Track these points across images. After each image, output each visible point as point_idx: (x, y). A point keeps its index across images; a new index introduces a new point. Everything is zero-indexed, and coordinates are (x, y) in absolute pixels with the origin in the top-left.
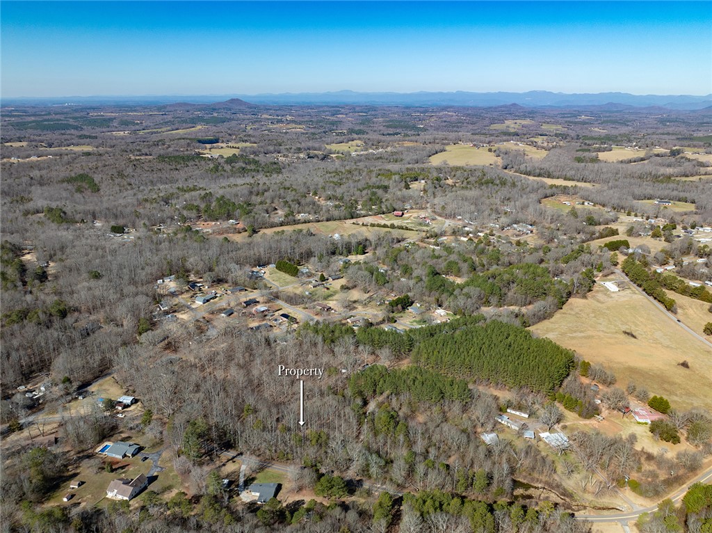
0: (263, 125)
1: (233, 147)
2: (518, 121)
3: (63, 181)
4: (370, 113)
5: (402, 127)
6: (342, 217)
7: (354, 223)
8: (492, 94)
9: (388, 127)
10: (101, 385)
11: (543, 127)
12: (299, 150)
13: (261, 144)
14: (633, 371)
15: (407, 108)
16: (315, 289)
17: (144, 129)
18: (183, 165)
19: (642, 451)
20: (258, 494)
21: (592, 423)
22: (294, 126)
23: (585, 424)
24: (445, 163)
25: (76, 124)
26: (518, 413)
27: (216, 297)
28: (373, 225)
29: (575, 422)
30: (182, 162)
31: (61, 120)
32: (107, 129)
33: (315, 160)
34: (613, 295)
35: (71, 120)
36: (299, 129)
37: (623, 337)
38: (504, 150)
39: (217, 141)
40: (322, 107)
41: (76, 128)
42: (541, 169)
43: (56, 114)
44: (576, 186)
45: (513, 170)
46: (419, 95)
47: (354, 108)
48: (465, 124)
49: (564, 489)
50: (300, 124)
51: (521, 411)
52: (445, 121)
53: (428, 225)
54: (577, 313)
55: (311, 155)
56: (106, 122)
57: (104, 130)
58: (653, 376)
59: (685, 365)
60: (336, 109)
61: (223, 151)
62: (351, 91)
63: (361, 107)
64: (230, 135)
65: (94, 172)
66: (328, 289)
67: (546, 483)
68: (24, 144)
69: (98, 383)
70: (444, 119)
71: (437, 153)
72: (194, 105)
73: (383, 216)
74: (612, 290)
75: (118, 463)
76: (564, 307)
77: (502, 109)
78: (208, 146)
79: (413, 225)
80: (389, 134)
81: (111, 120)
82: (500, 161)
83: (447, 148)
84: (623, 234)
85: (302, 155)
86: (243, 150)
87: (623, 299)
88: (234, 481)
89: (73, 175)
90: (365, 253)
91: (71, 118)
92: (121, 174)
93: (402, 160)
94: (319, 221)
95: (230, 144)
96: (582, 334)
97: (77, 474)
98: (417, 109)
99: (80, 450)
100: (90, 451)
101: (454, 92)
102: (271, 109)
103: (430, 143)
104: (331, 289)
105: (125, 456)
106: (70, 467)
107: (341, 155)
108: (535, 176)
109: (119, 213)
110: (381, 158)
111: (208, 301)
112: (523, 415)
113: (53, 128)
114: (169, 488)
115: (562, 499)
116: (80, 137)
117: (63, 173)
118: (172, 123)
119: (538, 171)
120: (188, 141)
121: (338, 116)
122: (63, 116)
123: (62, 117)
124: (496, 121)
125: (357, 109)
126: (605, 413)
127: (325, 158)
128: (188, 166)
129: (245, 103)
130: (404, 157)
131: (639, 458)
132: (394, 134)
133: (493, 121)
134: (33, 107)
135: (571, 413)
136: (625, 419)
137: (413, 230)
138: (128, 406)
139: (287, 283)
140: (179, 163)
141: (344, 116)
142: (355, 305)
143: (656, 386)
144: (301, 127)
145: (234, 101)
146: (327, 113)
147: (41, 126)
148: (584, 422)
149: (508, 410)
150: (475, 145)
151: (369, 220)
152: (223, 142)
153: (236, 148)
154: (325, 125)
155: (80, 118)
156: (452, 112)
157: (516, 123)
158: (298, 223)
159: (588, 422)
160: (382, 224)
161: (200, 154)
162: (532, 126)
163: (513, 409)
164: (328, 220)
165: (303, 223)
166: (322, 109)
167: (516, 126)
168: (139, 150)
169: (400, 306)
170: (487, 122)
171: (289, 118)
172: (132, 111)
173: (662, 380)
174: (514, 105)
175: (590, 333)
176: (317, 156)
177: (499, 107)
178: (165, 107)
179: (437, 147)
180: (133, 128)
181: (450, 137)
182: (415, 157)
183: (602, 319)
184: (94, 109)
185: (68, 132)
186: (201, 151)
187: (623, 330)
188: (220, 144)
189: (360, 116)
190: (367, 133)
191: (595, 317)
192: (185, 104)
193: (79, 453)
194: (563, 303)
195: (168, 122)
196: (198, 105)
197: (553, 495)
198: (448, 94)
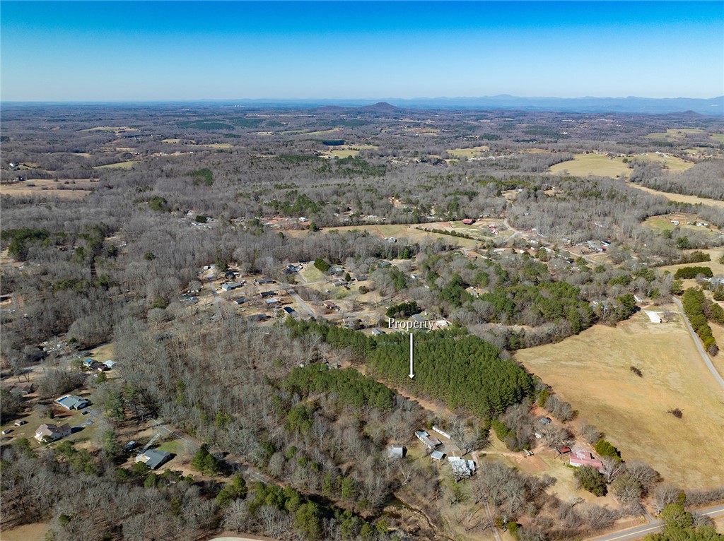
0: (398, 129)
1: (354, 149)
2: (683, 131)
3: (188, 174)
4: (516, 118)
5: (541, 133)
6: (409, 221)
7: (417, 228)
8: (671, 100)
9: (526, 133)
10: (103, 349)
11: (712, 137)
12: (416, 154)
13: (382, 147)
14: (607, 411)
15: (562, 113)
16: (338, 287)
17: (286, 130)
18: (295, 164)
19: (553, 496)
20: (149, 458)
21: (519, 457)
22: (430, 129)
23: (507, 457)
24: (565, 172)
25: (230, 124)
26: (441, 432)
27: (242, 286)
28: (435, 231)
29: (499, 453)
30: (296, 162)
31: (219, 120)
32: (256, 129)
33: (427, 164)
34: (650, 327)
35: (228, 120)
36: (433, 133)
37: (627, 373)
38: (641, 162)
39: (342, 143)
40: (468, 111)
41: (229, 127)
42: (672, 183)
43: (218, 115)
44: (701, 204)
45: (641, 183)
46: (584, 100)
47: (503, 113)
48: (617, 133)
49: (439, 517)
50: (436, 128)
51: (445, 431)
52: (595, 129)
53: (491, 235)
54: (593, 341)
55: (425, 159)
56: (256, 123)
57: (252, 130)
58: (626, 420)
59: (678, 414)
60: (481, 114)
61: (343, 153)
62: (510, 96)
63: (511, 111)
64: (359, 137)
65: (215, 168)
66: (348, 289)
67: (426, 507)
68: (177, 141)
69: (102, 347)
70: (595, 126)
71: (562, 161)
72: (343, 108)
73: (452, 222)
74: (653, 321)
75: (64, 412)
76: (582, 333)
77: (673, 117)
78: (331, 147)
79: (477, 234)
80: (524, 141)
81: (261, 121)
82: (629, 173)
83: (576, 156)
84: (716, 261)
85: (415, 159)
86: (362, 152)
87: (659, 332)
88: (141, 445)
89: (197, 169)
90: (410, 258)
91: (228, 118)
92: (237, 171)
93: (517, 168)
94: (384, 224)
95: (353, 146)
96: (579, 364)
97: (29, 415)
98: (572, 115)
99: (44, 397)
100: (51, 400)
101: (625, 97)
102: (416, 113)
103: (559, 151)
104: (352, 289)
105: (72, 408)
106: (27, 409)
107: (456, 160)
108: (664, 191)
109: (210, 205)
110: (496, 164)
111: (233, 288)
112: (446, 435)
113: (208, 127)
114: (85, 440)
115: (430, 526)
116: (226, 136)
117: (191, 166)
118: (314, 124)
119: (668, 186)
120: (314, 142)
121: (482, 121)
122: (223, 117)
123: (220, 117)
124: (656, 130)
125: (506, 114)
126: (539, 449)
127: (438, 162)
128: (299, 165)
129: (392, 107)
130: (521, 164)
131: (544, 503)
132: (528, 141)
133: (653, 129)
134: (205, 109)
135: (501, 443)
136: (558, 460)
137: (473, 239)
138: (109, 369)
139: (315, 280)
140: (292, 162)
141: (489, 121)
142: (364, 307)
143: (620, 431)
144: (435, 131)
145: (383, 105)
146: (472, 118)
147: (200, 125)
148: (508, 454)
149: (434, 428)
150: (610, 155)
151: (435, 226)
152: (348, 143)
153: (356, 150)
154: (460, 130)
155: (236, 118)
156: (611, 118)
157: (680, 132)
158: (362, 225)
159: (512, 455)
160: (444, 231)
161: (320, 154)
162: (698, 136)
163: (439, 428)
164: (393, 223)
165: (367, 224)
166: (467, 114)
167: (679, 136)
168: (267, 150)
169: (402, 313)
170: (643, 131)
171: (428, 122)
172: (284, 113)
173: (635, 426)
174: (690, 112)
175: (589, 363)
176: (430, 160)
177: (670, 114)
178: (315, 110)
179: (565, 155)
180: (278, 128)
181: (587, 145)
182: (534, 165)
183: (616, 351)
184: (253, 110)
185: (220, 131)
186: (322, 152)
187: (634, 365)
188: (342, 146)
189: (505, 121)
190: (501, 139)
191: (610, 348)
192: (335, 107)
193: (42, 399)
194: (582, 329)
195: (311, 124)
196: (348, 108)
197: (424, 520)
198: (618, 100)
